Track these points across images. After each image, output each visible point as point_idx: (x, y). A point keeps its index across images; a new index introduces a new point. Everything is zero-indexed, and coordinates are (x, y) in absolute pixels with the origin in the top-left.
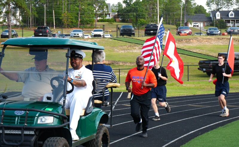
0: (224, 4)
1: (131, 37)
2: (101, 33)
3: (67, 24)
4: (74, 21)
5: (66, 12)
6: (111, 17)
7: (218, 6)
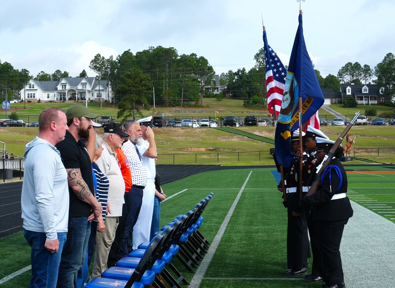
0: (361, 74)
1: (233, 127)
2: (207, 123)
3: (169, 102)
4: (177, 99)
5: (168, 88)
6: (220, 91)
7: (353, 77)
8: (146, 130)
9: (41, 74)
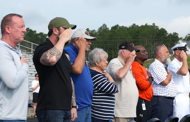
8: (181, 53)
9: (188, 36)
